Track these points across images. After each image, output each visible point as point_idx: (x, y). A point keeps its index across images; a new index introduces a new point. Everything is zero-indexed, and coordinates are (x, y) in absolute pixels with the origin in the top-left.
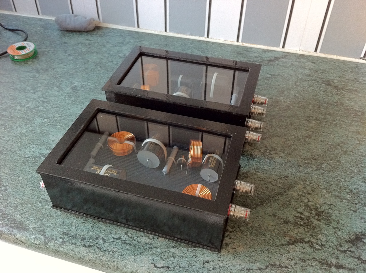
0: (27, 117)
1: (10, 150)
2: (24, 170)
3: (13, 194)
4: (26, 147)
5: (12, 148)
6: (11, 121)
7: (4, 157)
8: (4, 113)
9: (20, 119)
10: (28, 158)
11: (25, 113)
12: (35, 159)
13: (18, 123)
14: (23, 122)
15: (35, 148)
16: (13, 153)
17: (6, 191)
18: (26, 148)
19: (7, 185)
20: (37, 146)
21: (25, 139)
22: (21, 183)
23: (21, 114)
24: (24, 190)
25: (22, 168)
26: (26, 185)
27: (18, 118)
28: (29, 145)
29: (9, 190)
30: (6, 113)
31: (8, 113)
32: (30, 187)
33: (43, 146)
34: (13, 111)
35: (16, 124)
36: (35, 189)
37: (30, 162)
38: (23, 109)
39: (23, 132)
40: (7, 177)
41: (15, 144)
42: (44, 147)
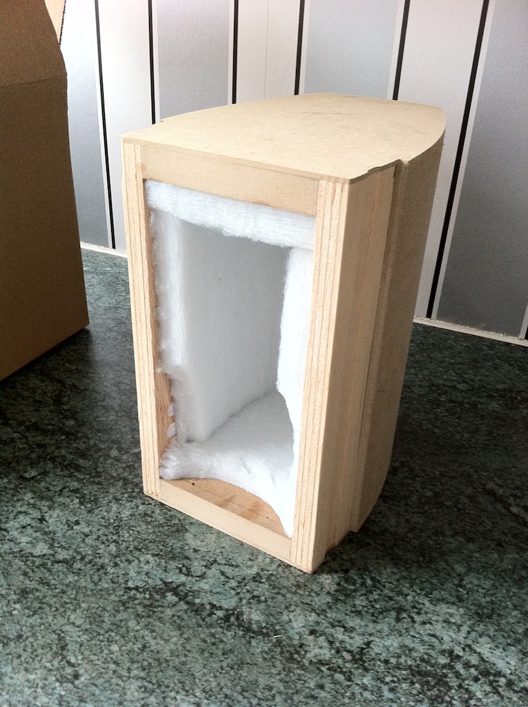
0: (133, 478)
1: (90, 562)
2: (124, 623)
3: (94, 695)
4: (130, 557)
5: (96, 558)
6: (97, 484)
7: (76, 578)
8: (81, 461)
9: (119, 481)
10: (133, 592)
11: (129, 467)
12: (151, 595)
13: (112, 490)
14: (123, 491)
15: (151, 565)
16: (98, 570)
17: (77, 682)
18: (129, 562)
19: (80, 662)
20: (156, 558)
21: (127, 535)
22: (115, 662)
23: (121, 471)
24: (122, 684)
25: (119, 617)
26: (129, 670)
27: (112, 477)
28: (137, 553)
29: (82, 679)
30: (86, 461)
31: (91, 463)
32: (138, 678)
33: (171, 562)
34: (102, 459)
35: (107, 492)
36: (150, 686)
37: (139, 604)
38: (124, 457)
39: (123, 515)
40: (79, 637)
41: (102, 546)
42: (173, 564)
